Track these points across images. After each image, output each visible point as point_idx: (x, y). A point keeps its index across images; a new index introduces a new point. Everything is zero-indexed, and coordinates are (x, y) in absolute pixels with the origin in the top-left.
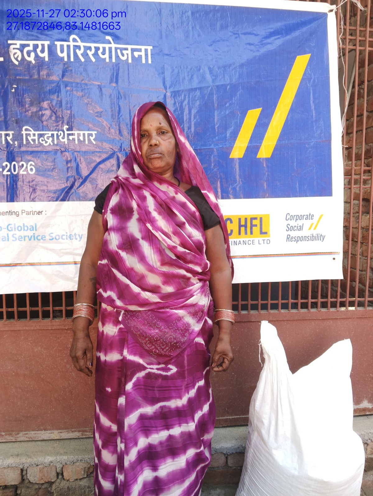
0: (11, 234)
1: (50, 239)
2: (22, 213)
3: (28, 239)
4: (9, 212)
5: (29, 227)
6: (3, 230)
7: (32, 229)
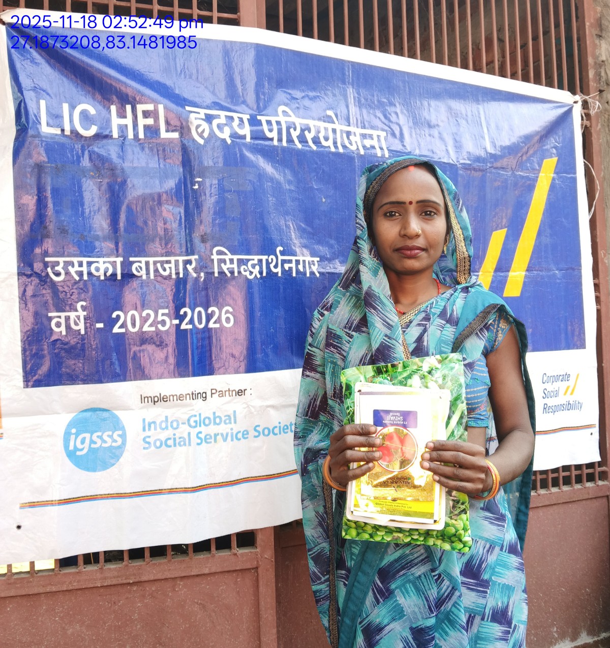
0: (194, 432)
1: (255, 437)
2: (212, 394)
3: (222, 440)
4: (191, 393)
5: (223, 419)
6: (181, 425)
7: (227, 421)
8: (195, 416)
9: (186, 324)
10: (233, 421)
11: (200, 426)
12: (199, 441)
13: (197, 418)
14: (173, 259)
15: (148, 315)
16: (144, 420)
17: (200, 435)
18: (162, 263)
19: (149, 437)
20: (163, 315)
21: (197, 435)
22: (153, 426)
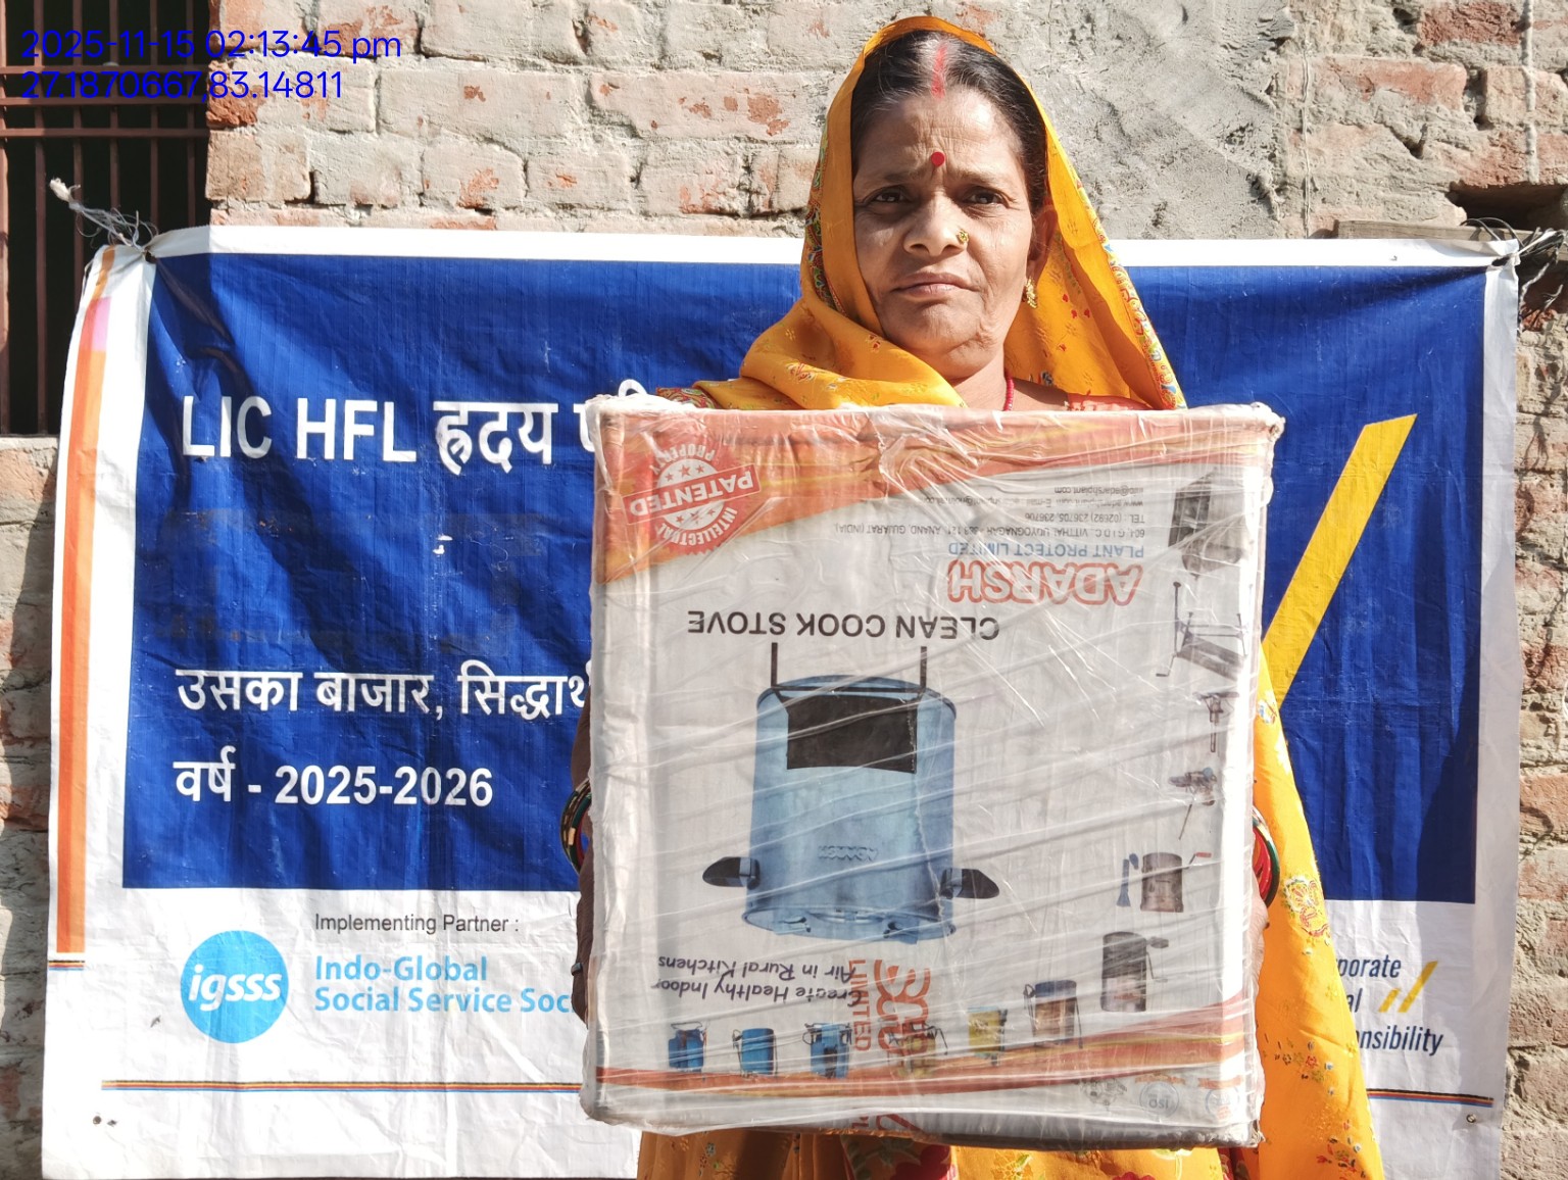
0: (405, 988)
1: (525, 1010)
2: (445, 923)
3: (458, 1008)
4: (403, 919)
5: (463, 970)
6: (382, 974)
7: (470, 975)
8: (410, 959)
9: (408, 795)
10: (479, 975)
11: (419, 977)
12: (415, 1004)
13: (413, 964)
14: (389, 678)
15: (340, 776)
16: (319, 959)
17: (416, 994)
18: (371, 684)
19: (326, 989)
20: (365, 776)
21: (412, 992)
22: (333, 970)
